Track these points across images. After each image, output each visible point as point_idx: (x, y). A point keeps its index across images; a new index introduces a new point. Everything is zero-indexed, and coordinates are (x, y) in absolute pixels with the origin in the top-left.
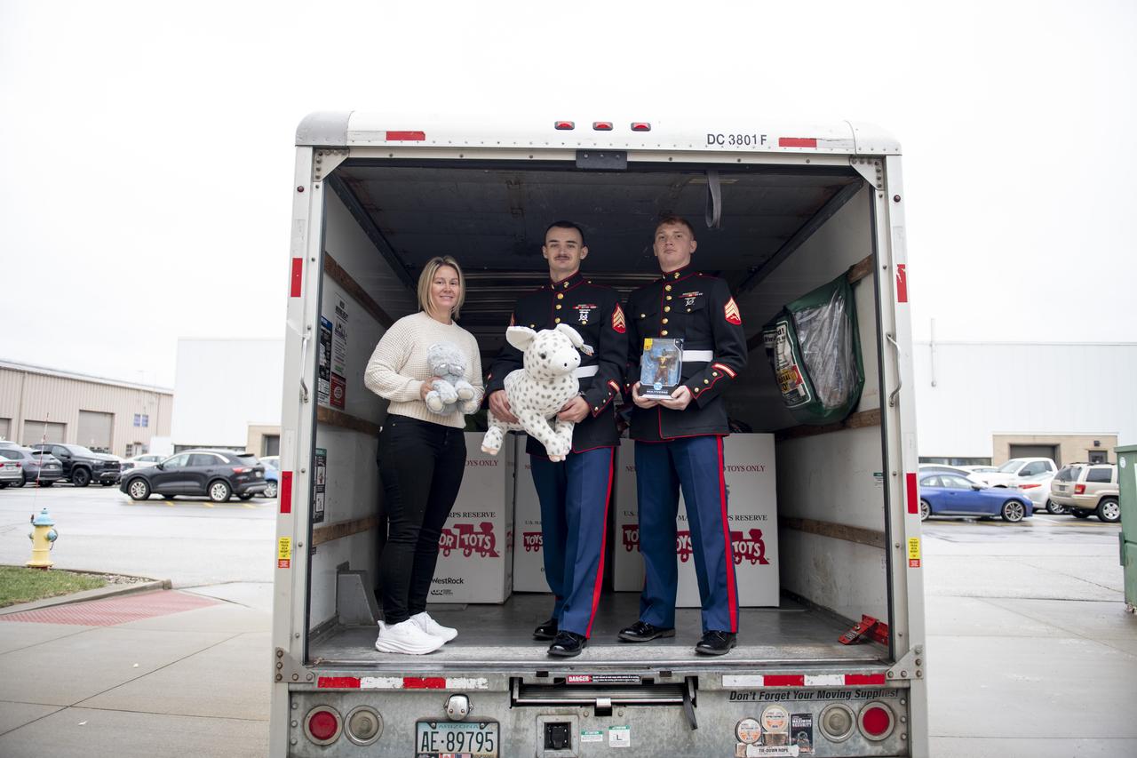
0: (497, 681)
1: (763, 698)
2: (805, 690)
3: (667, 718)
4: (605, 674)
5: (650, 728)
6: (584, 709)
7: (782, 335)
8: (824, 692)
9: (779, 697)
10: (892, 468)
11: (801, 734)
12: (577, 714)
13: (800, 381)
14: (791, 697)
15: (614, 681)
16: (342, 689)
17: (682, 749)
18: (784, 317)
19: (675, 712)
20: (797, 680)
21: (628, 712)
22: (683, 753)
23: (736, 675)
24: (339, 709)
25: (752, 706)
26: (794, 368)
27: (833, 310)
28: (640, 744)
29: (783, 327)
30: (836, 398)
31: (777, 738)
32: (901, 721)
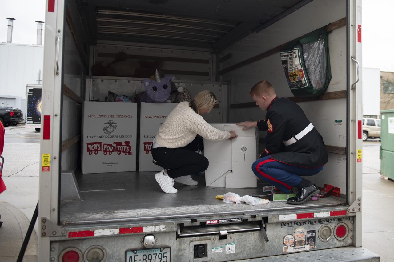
0: (171, 226)
1: (295, 224)
2: (313, 220)
3: (253, 238)
4: (225, 218)
5: (244, 243)
6: (213, 236)
7: (295, 55)
8: (321, 220)
9: (302, 223)
10: (351, 118)
11: (310, 240)
12: (210, 239)
13: (303, 76)
14: (307, 223)
15: (229, 221)
16: (83, 237)
17: (260, 251)
18: (298, 46)
19: (257, 234)
20: (311, 215)
21: (234, 236)
22: (259, 253)
23: (285, 215)
24: (80, 248)
25: (290, 229)
26: (301, 70)
27: (319, 44)
28: (240, 251)
29: (297, 51)
30: (319, 85)
31: (301, 243)
32: (351, 230)
